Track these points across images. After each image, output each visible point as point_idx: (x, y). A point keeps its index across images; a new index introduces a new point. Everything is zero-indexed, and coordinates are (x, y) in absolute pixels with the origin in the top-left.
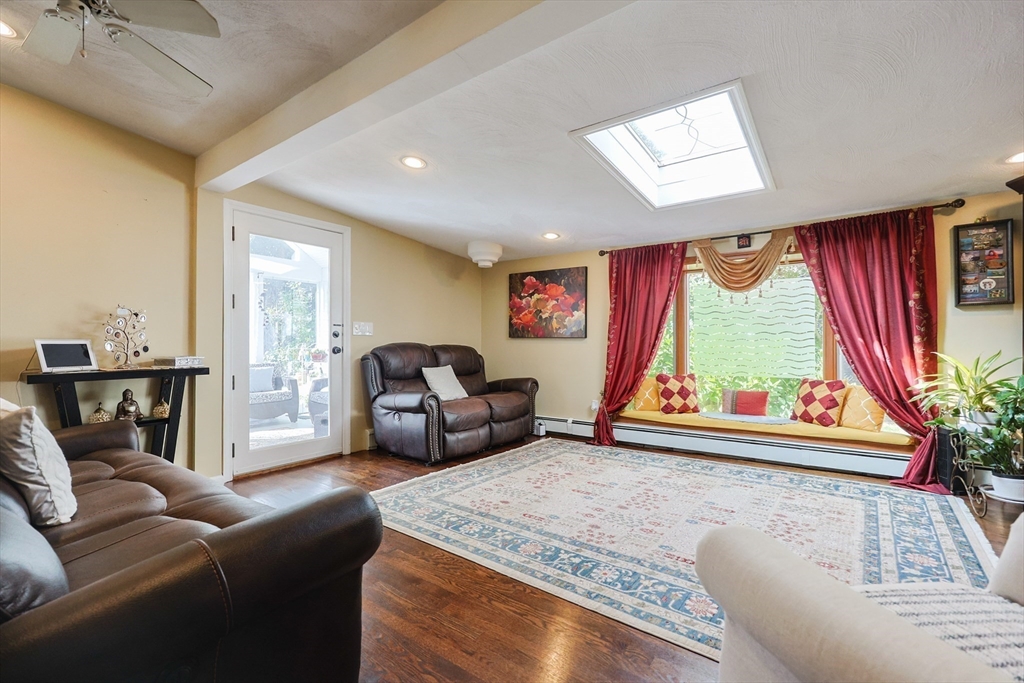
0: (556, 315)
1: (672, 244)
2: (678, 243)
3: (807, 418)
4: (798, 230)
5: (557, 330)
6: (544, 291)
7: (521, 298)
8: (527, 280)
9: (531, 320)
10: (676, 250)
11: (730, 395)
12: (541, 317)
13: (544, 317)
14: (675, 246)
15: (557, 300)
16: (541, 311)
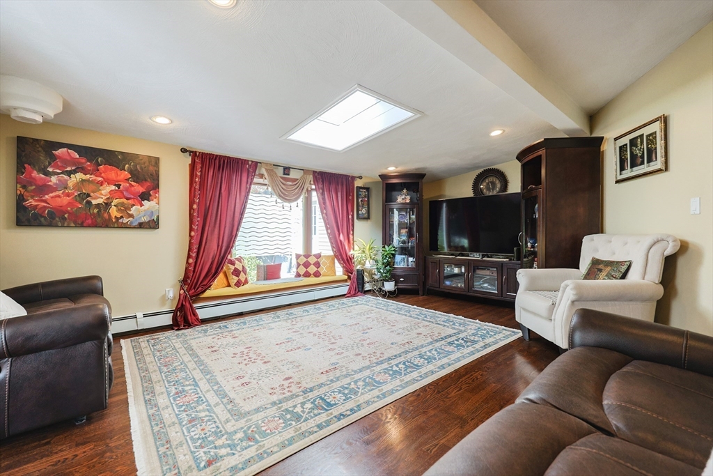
0: (115, 202)
1: (248, 161)
2: (252, 161)
3: (307, 275)
4: (314, 172)
5: (117, 219)
6: (96, 171)
7: (47, 174)
8: (60, 152)
9: (69, 204)
10: (250, 166)
11: (263, 268)
12: (89, 203)
13: (94, 202)
14: (250, 163)
15: (119, 186)
16: (89, 195)
